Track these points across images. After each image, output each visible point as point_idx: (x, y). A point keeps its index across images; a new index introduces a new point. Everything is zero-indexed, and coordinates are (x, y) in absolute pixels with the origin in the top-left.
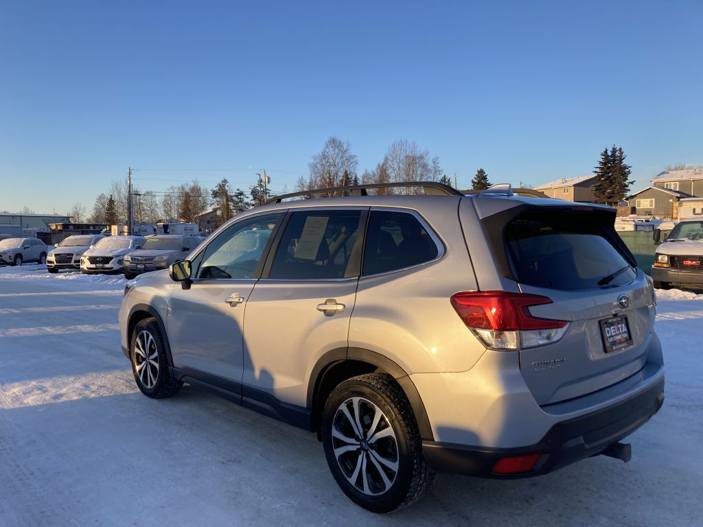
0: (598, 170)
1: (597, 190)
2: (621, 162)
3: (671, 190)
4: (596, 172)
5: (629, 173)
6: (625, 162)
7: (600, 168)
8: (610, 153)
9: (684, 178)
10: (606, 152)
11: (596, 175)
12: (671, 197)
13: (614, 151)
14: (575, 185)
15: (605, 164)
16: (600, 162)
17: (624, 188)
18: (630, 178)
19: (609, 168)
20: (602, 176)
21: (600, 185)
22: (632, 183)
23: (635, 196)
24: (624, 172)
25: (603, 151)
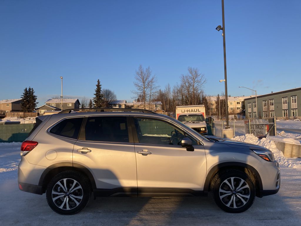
0: (23, 97)
1: (22, 105)
2: (33, 94)
3: (52, 107)
4: (22, 98)
5: (36, 99)
6: (34, 94)
7: (23, 96)
8: (28, 90)
9: (57, 102)
10: (26, 89)
11: (22, 99)
12: (53, 109)
13: (30, 89)
14: (12, 103)
15: (26, 94)
16: (24, 94)
17: (34, 105)
18: (37, 101)
19: (27, 96)
20: (25, 99)
21: (24, 103)
22: (37, 103)
23: (39, 108)
24: (34, 98)
25: (25, 89)
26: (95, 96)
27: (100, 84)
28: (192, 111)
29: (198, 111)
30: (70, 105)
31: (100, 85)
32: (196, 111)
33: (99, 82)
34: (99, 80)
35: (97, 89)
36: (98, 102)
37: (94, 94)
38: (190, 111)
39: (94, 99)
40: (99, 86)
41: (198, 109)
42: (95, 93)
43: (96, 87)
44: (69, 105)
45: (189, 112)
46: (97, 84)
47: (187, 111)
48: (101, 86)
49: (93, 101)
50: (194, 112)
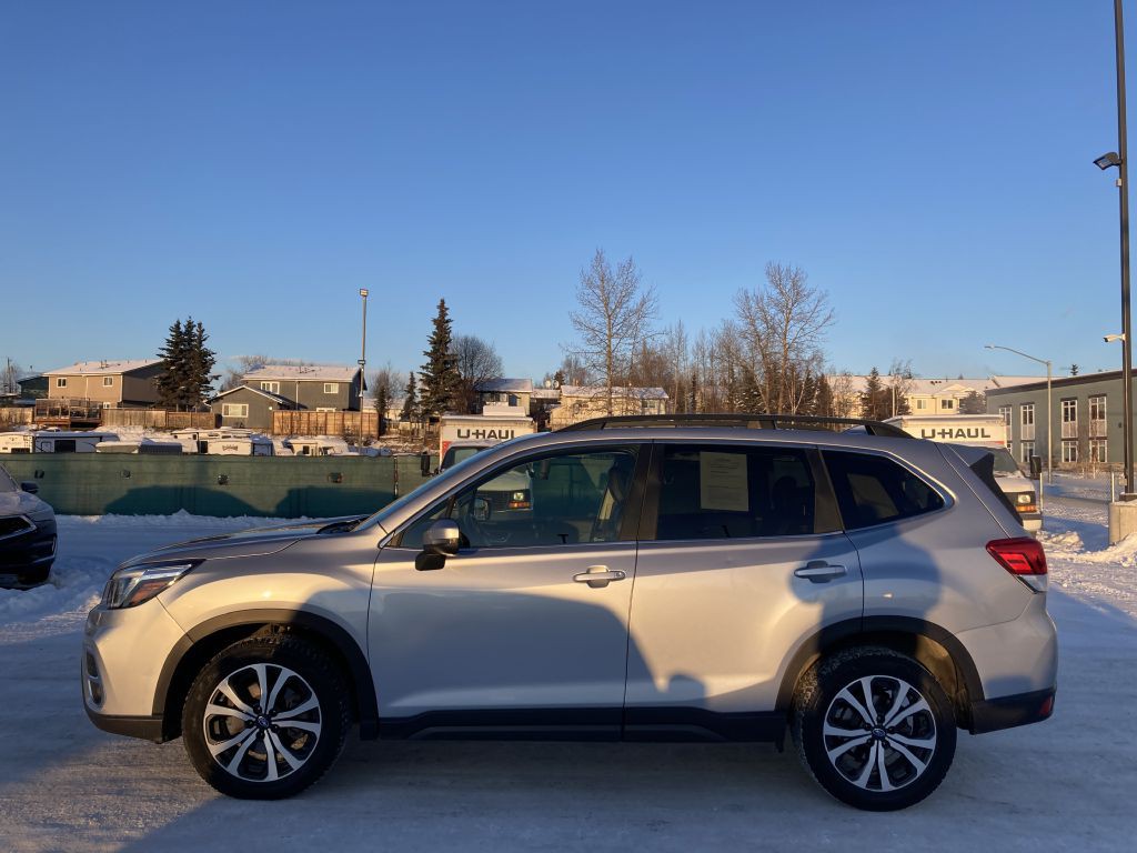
0: (165, 353)
1: (163, 384)
2: (200, 343)
3: (269, 393)
4: (162, 356)
5: (213, 362)
6: (206, 345)
7: (168, 350)
8: (183, 329)
9: (287, 378)
10: (178, 326)
11: (162, 359)
12: (271, 403)
13: (190, 326)
14: (124, 374)
15: (175, 344)
16: (169, 341)
17: (204, 384)
18: (214, 371)
19: (181, 351)
20: (172, 363)
21: (168, 378)
22: (216, 378)
23: (221, 398)
24: (205, 361)
25: (173, 324)
26: (428, 360)
27: (446, 318)
28: (960, 433)
29: (983, 436)
30: (335, 390)
31: (447, 322)
32: (973, 433)
33: (442, 308)
34: (443, 302)
35: (434, 333)
36: (438, 383)
37: (426, 353)
38: (954, 434)
39: (425, 371)
40: (442, 323)
41: (983, 430)
42: (429, 349)
43: (433, 328)
44: (329, 388)
45: (951, 437)
46: (436, 314)
47: (943, 434)
48: (450, 324)
49: (418, 377)
50: (968, 439)
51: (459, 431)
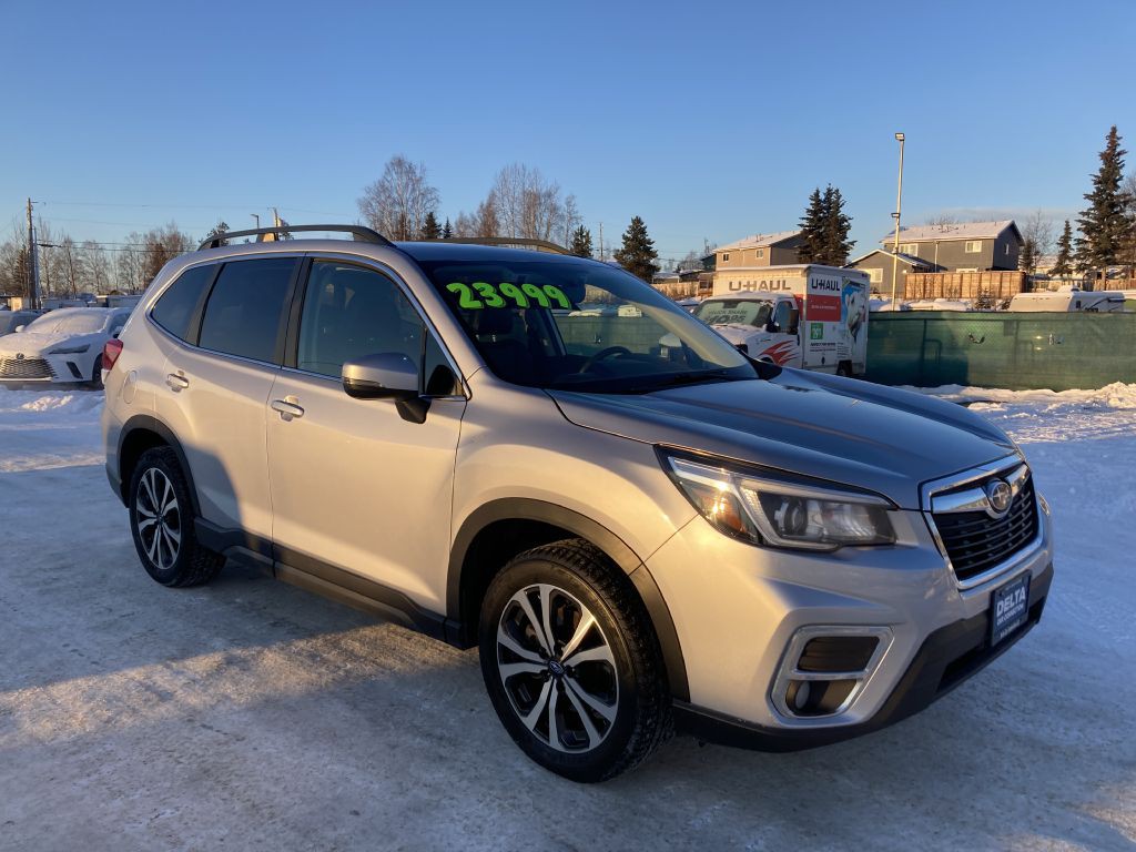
0: (805, 222)
1: (801, 253)
2: (838, 210)
3: (907, 256)
4: (801, 225)
5: (849, 227)
6: (843, 211)
7: (807, 219)
8: (822, 197)
9: (926, 238)
10: (817, 194)
11: (801, 229)
12: (906, 266)
13: (829, 193)
14: (773, 246)
15: (814, 213)
16: (808, 211)
17: (844, 250)
18: (851, 236)
19: (820, 219)
20: (810, 232)
21: (807, 247)
22: (852, 243)
23: (856, 263)
24: (841, 226)
25: (812, 193)
26: (1090, 204)
27: (1118, 150)
30: (977, 248)
31: (1119, 154)
33: (1113, 137)
34: (1114, 130)
35: (1101, 170)
36: (1101, 231)
37: (1088, 197)
39: (1085, 218)
40: (1112, 159)
42: (1092, 189)
43: (1101, 164)
44: (970, 246)
46: (1104, 146)
48: (1122, 158)
49: (1075, 226)
51: (731, 283)
